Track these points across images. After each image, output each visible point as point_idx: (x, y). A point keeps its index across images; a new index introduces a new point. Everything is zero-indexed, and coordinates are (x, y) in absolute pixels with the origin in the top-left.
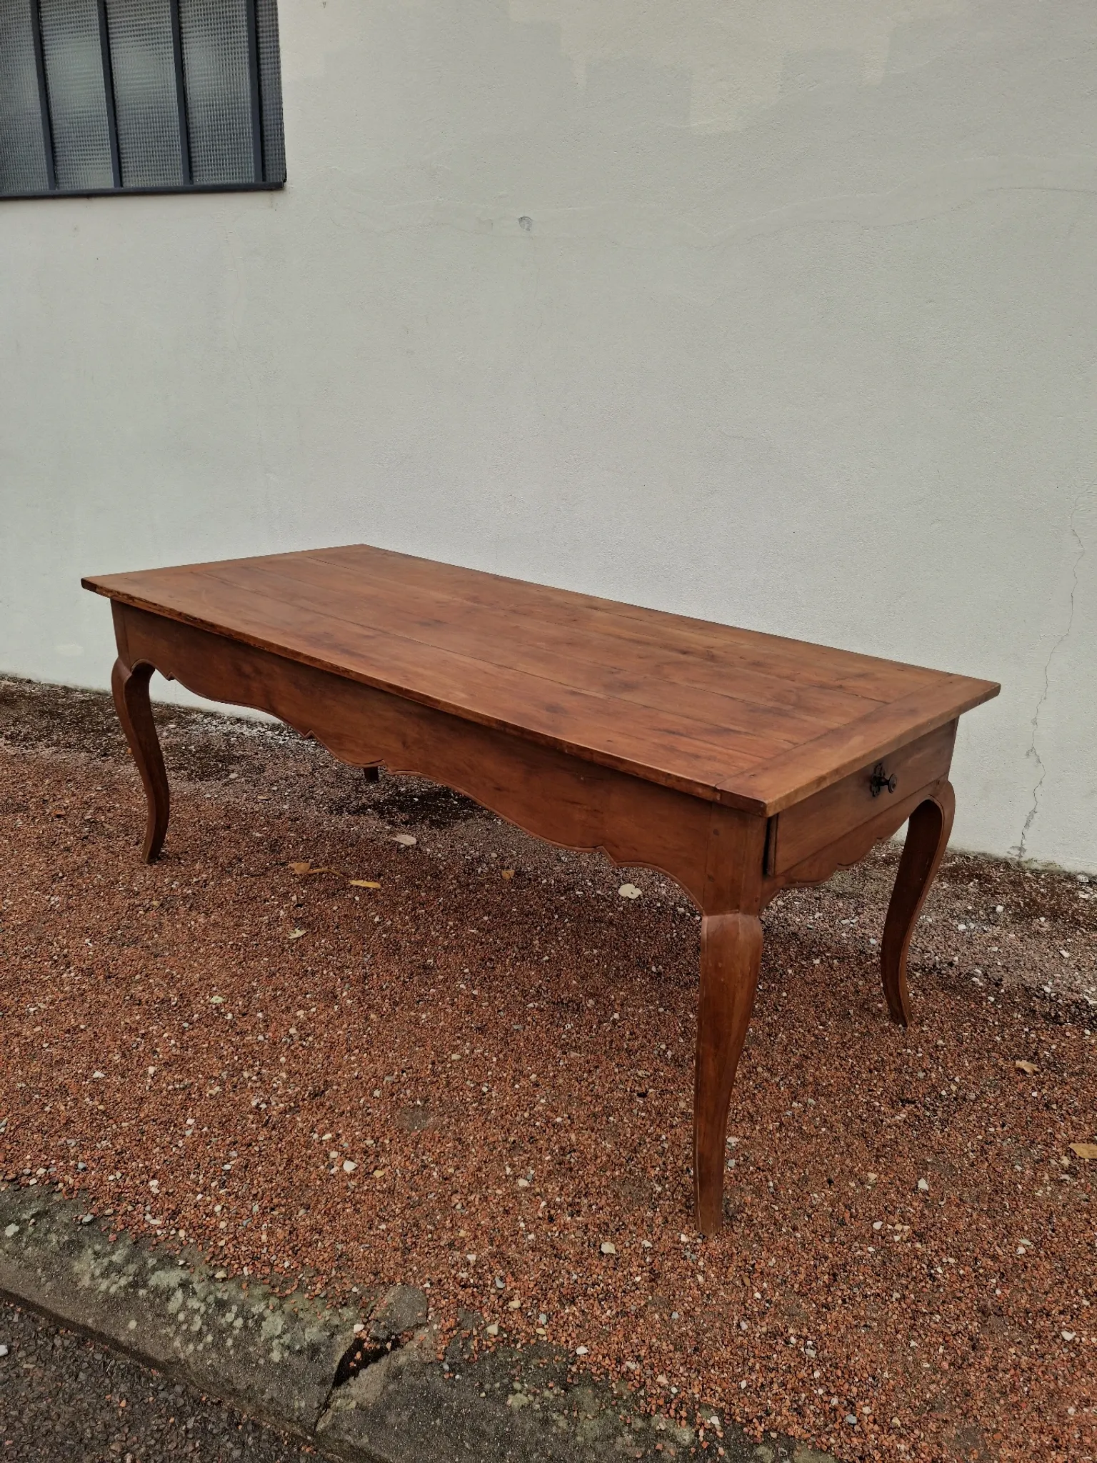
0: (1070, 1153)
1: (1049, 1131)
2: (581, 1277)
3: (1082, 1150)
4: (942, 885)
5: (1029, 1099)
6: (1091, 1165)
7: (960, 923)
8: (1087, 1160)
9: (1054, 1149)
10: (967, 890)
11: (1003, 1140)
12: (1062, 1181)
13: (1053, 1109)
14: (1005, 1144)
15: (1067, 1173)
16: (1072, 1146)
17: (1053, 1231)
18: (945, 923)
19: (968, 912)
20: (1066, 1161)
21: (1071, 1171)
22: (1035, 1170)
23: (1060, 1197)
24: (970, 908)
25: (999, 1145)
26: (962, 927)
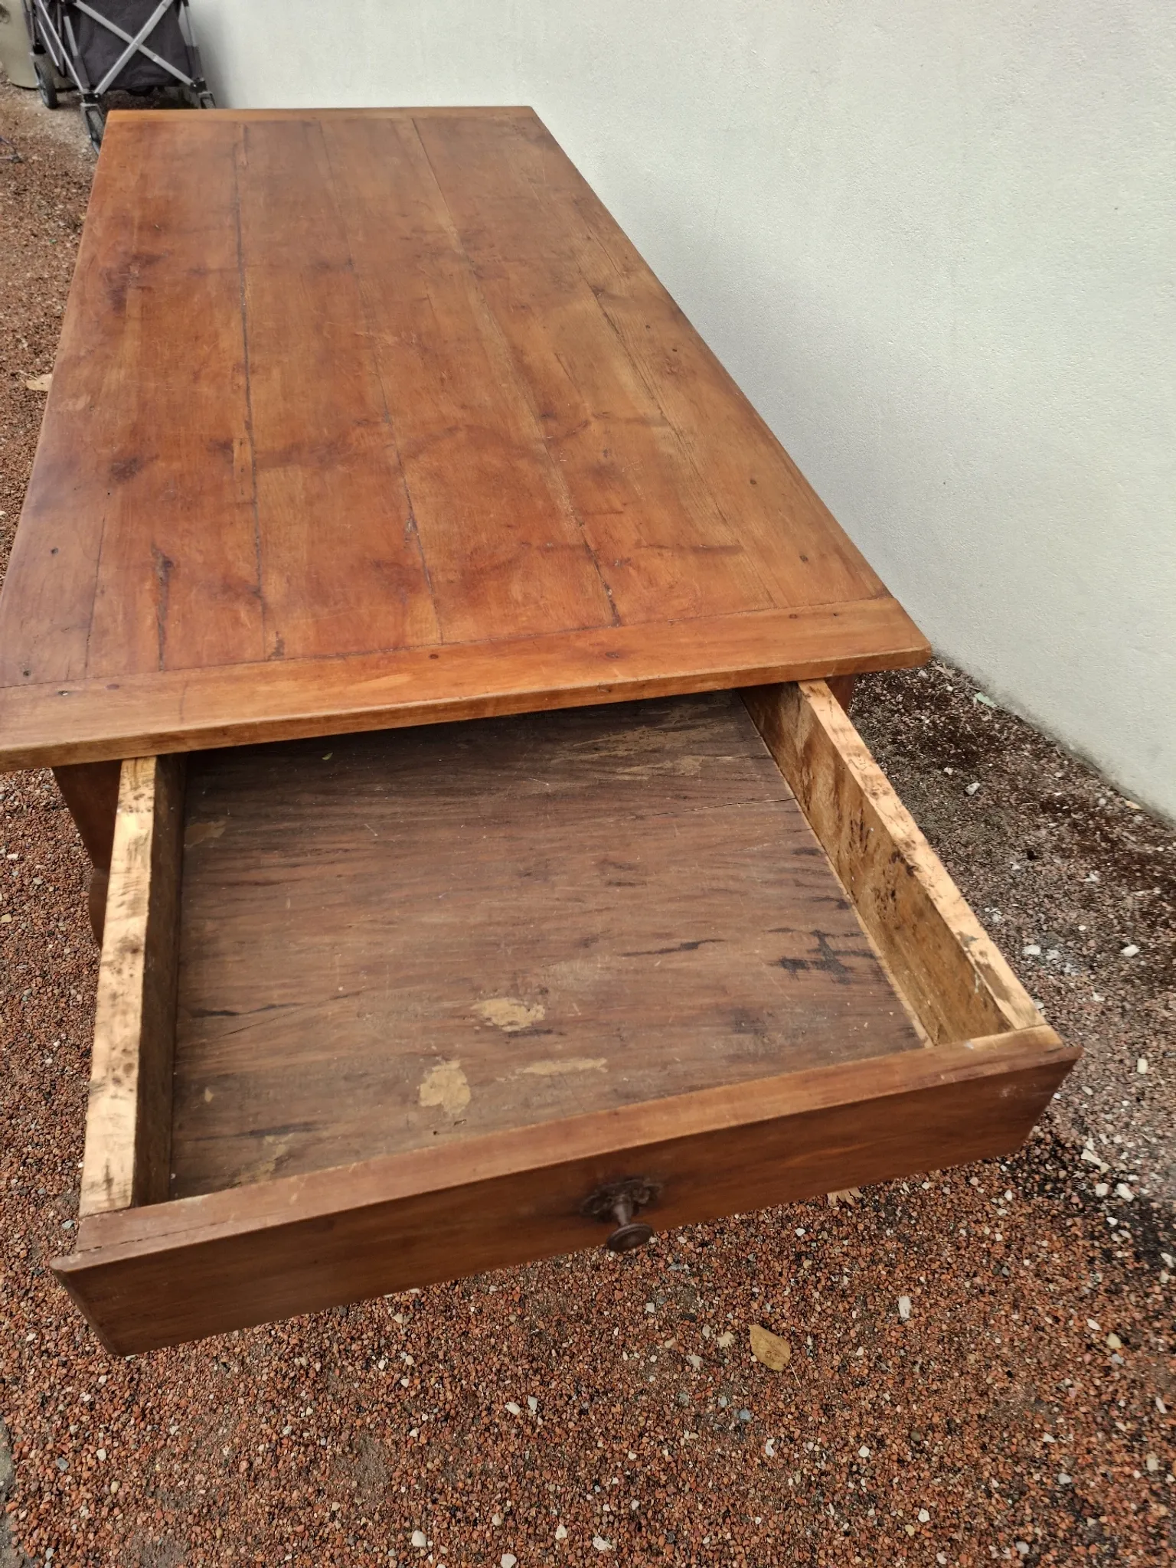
0: (742, 1336)
1: (756, 1290)
2: (37, 1130)
3: (763, 1342)
4: (1088, 876)
5: (785, 1233)
6: (752, 1368)
7: (1037, 943)
8: (754, 1359)
9: (730, 1315)
10: (1123, 899)
11: (677, 1262)
12: (684, 1362)
13: (800, 1265)
14: (674, 1267)
15: (703, 1356)
16: (754, 1328)
17: (582, 1412)
18: (1012, 933)
19: (1073, 932)
20: (726, 1340)
21: (713, 1359)
22: (668, 1324)
23: (652, 1379)
24: (1082, 928)
25: (661, 1265)
26: (1034, 950)
